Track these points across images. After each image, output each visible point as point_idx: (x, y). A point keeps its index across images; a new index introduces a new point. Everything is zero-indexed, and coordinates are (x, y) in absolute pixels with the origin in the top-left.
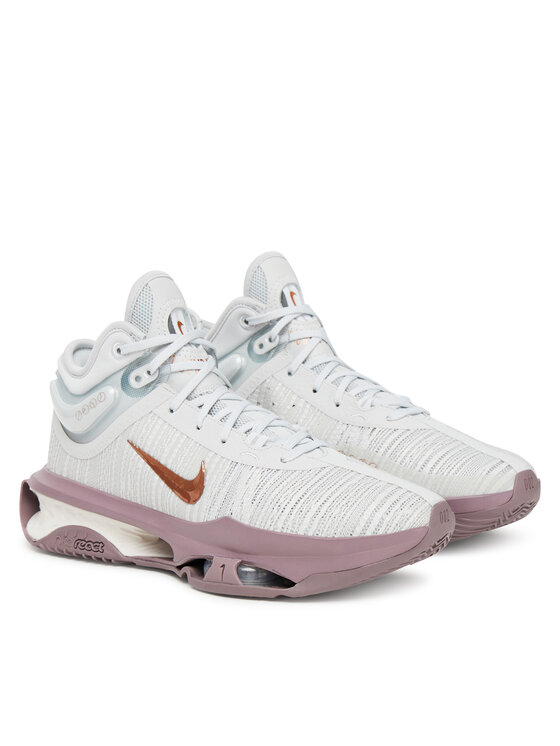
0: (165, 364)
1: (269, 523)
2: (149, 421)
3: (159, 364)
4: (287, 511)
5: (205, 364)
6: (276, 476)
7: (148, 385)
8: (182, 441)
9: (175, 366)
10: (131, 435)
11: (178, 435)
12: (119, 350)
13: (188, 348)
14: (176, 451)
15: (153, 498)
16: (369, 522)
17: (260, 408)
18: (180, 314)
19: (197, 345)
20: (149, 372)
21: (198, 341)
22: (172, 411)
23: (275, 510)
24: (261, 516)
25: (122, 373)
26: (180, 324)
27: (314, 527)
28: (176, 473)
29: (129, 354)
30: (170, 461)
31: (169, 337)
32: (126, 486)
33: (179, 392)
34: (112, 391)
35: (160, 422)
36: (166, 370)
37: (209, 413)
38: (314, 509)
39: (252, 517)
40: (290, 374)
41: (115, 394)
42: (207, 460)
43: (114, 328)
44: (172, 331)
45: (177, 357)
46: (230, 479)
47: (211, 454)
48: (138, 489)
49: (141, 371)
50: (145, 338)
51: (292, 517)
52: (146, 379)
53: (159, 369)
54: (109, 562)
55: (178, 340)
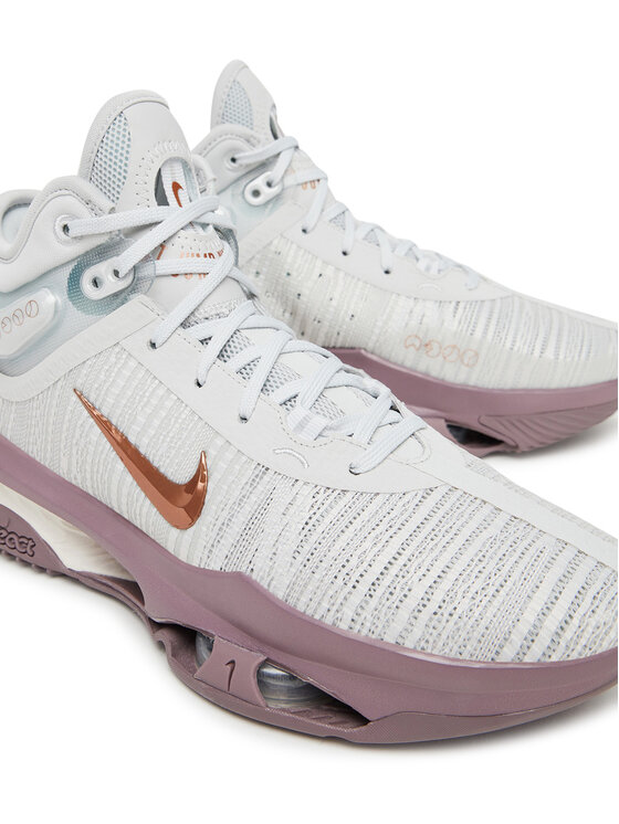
0: (146, 259)
1: (325, 605)
2: (113, 359)
3: (135, 260)
4: (363, 588)
5: (219, 261)
6: (342, 503)
7: (116, 295)
8: (168, 404)
9: (163, 265)
10: (80, 381)
11: (161, 392)
12: (66, 228)
13: (190, 231)
14: (156, 422)
15: (114, 489)
16: (532, 637)
17: (305, 344)
18: (178, 169)
19: (204, 226)
20: (116, 273)
21: (207, 219)
22: (153, 345)
23: (339, 582)
24: (310, 588)
25: (71, 267)
26: (176, 187)
27: (418, 632)
28: (155, 464)
29: (82, 238)
30: (145, 440)
31: (157, 211)
32: (70, 464)
33: (168, 311)
34: (50, 298)
35: (132, 364)
36: (147, 271)
37: (220, 356)
38: (419, 591)
39: (291, 587)
40: (304, 231)
41: (56, 304)
42: (212, 452)
43: (60, 187)
44: (162, 200)
45: (169, 247)
46: (253, 498)
47: (219, 442)
48: (88, 476)
49: (102, 269)
50: (112, 210)
51: (373, 603)
52: (111, 285)
53: (135, 268)
54: (41, 570)
55: (172, 217)
